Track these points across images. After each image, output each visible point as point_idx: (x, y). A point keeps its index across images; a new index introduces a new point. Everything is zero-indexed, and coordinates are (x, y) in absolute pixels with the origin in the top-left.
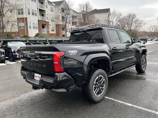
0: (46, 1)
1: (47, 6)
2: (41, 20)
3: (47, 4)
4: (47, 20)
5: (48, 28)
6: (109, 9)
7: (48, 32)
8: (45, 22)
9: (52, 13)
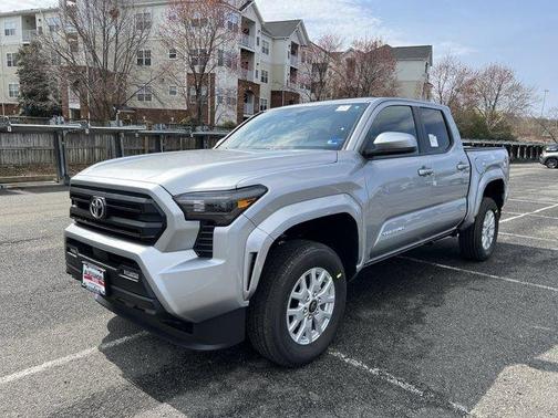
0: (258, 27)
2: (243, 81)
3: (259, 35)
5: (257, 100)
6: (430, 47)
9: (266, 58)
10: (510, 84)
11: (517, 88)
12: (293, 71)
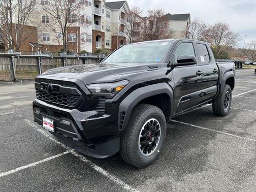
0: (103, 4)
1: (103, 10)
2: (95, 31)
3: (104, 8)
4: (102, 31)
5: (103, 40)
6: (189, 15)
7: (103, 46)
8: (100, 32)
9: (108, 20)
10: (227, 32)
11: (229, 34)
12: (122, 26)
